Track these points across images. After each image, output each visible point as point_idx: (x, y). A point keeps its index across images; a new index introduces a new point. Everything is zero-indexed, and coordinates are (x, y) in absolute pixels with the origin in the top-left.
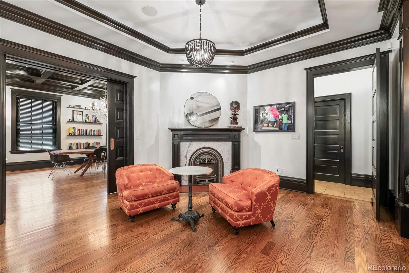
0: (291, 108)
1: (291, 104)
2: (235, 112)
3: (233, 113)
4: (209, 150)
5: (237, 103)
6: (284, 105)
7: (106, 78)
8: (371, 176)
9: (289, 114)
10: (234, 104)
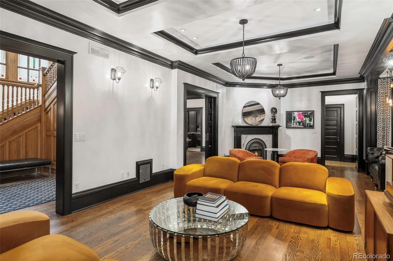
0: (312, 114)
1: (311, 112)
2: (274, 115)
3: (273, 115)
4: (258, 141)
5: (275, 109)
6: (307, 112)
7: (205, 95)
8: (355, 155)
9: (310, 118)
10: (273, 109)
